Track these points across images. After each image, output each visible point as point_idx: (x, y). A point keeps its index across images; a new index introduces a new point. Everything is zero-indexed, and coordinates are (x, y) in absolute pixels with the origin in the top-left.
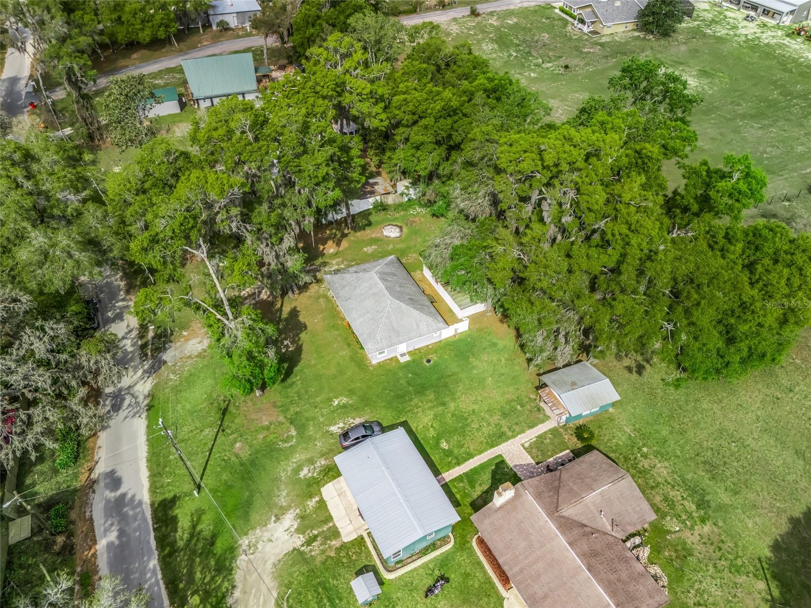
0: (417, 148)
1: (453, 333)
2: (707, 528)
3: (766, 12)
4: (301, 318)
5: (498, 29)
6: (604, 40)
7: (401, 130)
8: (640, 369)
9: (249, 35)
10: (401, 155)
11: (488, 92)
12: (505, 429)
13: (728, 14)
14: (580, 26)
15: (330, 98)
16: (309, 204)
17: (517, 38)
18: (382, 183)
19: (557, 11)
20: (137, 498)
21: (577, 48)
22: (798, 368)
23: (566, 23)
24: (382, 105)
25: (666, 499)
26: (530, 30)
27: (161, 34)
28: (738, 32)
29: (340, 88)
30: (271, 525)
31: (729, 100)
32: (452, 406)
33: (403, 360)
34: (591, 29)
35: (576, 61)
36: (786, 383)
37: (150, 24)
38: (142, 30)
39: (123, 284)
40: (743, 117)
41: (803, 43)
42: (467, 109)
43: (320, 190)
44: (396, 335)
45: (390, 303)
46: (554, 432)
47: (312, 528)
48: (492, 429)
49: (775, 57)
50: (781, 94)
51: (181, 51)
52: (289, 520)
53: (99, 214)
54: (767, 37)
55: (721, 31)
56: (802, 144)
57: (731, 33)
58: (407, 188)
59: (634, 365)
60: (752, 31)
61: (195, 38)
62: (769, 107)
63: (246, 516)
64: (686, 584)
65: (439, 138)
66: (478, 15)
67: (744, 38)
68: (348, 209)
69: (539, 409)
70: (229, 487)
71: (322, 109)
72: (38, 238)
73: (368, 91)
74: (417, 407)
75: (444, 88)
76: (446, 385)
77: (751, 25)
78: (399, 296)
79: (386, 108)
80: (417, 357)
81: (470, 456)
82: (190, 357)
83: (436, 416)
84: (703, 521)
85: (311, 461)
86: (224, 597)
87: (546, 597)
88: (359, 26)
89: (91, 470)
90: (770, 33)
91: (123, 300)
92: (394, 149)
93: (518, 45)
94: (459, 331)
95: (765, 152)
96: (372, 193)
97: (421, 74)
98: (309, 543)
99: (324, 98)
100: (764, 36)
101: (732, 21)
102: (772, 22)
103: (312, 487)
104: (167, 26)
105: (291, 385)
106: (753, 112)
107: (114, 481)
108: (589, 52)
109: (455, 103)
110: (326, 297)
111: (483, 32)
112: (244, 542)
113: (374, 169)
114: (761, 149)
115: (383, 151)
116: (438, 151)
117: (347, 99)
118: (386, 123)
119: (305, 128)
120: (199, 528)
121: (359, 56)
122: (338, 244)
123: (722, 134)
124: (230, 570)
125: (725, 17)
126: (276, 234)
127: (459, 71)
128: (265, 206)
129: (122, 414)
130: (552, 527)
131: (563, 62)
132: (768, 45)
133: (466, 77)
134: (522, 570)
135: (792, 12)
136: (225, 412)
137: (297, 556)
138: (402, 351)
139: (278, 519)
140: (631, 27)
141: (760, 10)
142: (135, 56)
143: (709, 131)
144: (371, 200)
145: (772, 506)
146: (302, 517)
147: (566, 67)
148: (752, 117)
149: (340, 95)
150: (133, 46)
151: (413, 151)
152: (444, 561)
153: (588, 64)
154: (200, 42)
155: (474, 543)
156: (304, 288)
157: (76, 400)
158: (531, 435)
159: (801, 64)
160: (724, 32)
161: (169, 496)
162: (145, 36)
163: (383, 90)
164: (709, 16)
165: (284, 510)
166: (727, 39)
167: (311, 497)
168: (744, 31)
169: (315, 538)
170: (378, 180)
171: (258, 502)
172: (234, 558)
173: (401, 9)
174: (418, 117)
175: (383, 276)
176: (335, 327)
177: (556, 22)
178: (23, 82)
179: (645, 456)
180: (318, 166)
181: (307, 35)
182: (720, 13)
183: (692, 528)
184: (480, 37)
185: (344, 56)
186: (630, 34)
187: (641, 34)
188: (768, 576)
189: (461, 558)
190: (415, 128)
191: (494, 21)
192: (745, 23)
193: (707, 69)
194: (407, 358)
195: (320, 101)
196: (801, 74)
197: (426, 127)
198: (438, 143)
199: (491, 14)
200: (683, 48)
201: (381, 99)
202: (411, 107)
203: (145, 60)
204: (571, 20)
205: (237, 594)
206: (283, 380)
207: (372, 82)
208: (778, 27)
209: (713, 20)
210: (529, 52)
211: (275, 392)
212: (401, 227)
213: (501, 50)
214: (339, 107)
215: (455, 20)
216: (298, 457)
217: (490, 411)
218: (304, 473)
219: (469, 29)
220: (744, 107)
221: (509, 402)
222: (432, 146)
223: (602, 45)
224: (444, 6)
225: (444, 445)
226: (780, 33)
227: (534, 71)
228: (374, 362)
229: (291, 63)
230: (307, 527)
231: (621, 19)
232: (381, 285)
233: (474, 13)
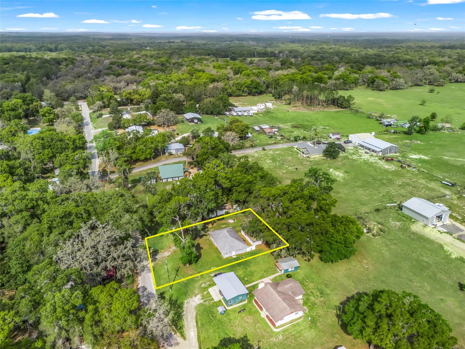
0: (239, 193)
1: (250, 250)
2: (322, 299)
3: (373, 151)
4: (201, 246)
5: (272, 155)
6: (311, 160)
7: (235, 188)
8: (309, 260)
9: (180, 157)
10: (234, 196)
11: (262, 177)
12: (265, 275)
13: (360, 151)
14: (303, 154)
15: (213, 178)
16: (206, 208)
17: (279, 158)
18: (228, 206)
19: (295, 149)
20: (152, 292)
21: (301, 162)
22: (359, 261)
23: (298, 153)
24: (229, 180)
25: (311, 292)
26: (284, 156)
27: (148, 157)
28: (361, 158)
29: (216, 175)
30: (193, 298)
31: (354, 181)
32: (249, 269)
33: (234, 257)
34: (307, 155)
35: (300, 167)
36: (354, 264)
37: (145, 153)
38: (142, 155)
39: (140, 237)
40: (357, 187)
41: (384, 162)
42: (255, 182)
43: (210, 203)
44: (232, 248)
45: (230, 238)
46: (280, 276)
47: (206, 298)
48: (261, 275)
49: (373, 167)
50: (372, 179)
51: (154, 162)
52: (199, 296)
53: (143, 211)
54: (372, 160)
55: (355, 157)
56: (376, 196)
57: (359, 158)
58: (237, 207)
59: (307, 259)
60: (367, 157)
61: (159, 158)
62: (367, 184)
63: (186, 295)
64: (313, 311)
65: (246, 190)
66: (265, 150)
67: (363, 160)
68: (216, 213)
69: (276, 270)
70: (180, 289)
71: (211, 181)
72: (127, 216)
73: (224, 176)
74: (238, 269)
75: (248, 176)
76: (247, 264)
77: (367, 155)
78: (233, 237)
79: (230, 181)
80: (238, 256)
81: (254, 281)
82: (165, 257)
83: (243, 272)
84: (321, 297)
85: (205, 283)
86: (181, 313)
87: (271, 308)
88: (222, 157)
89: (137, 286)
90: (373, 158)
91: (141, 242)
92: (232, 194)
93: (279, 161)
94: (252, 249)
95: (363, 198)
96: (225, 209)
97: (241, 171)
98: (205, 302)
99: (211, 178)
100: (371, 159)
101: (360, 153)
102: (375, 154)
103: (206, 289)
104: (151, 154)
105: (198, 264)
106: (361, 185)
107: (145, 289)
108: (305, 164)
109: (251, 180)
110: (209, 240)
111: (267, 156)
112: (186, 301)
113: (225, 202)
114: (362, 197)
115: (229, 195)
116: (246, 194)
117: (218, 178)
118: (230, 186)
119: (207, 186)
120: (172, 298)
121: (222, 166)
122: (213, 225)
123: (349, 192)
124: (182, 308)
125: (358, 152)
126: (195, 217)
127: (253, 170)
128: (194, 207)
129: (145, 272)
130: (275, 292)
131: (295, 167)
132: (371, 162)
133: (256, 172)
134: (265, 303)
135: (381, 151)
136: (177, 271)
137: (201, 305)
138: (234, 254)
139: (195, 296)
140: (321, 155)
141: (371, 150)
142: (137, 164)
143: (345, 191)
144: (224, 211)
145: (342, 294)
146: (203, 296)
147: (297, 169)
148: (361, 187)
149: (216, 177)
150: (137, 160)
151: (238, 194)
152: (244, 306)
153: (304, 168)
154: (161, 159)
155: (253, 302)
156: (201, 237)
157: (137, 262)
158: (273, 276)
159: (382, 169)
160: (356, 157)
161: (162, 292)
162: (142, 158)
163: (229, 176)
164: (352, 152)
165: (197, 294)
166: (356, 160)
167: (205, 291)
168: (363, 157)
169: (207, 301)
170: (227, 205)
171: (189, 292)
172: (183, 305)
173: (237, 148)
174: (239, 184)
175: (228, 231)
176: (212, 248)
177: (294, 153)
178: (97, 173)
179: (307, 282)
180: (210, 196)
181: (203, 158)
182: (356, 150)
183: (318, 299)
184: (265, 158)
185: (217, 166)
186: (321, 158)
187: (325, 158)
188: (337, 309)
189: (250, 305)
190: (239, 187)
191: (271, 152)
192: (365, 154)
193: (348, 170)
194: (235, 257)
195: (210, 179)
196: (381, 173)
197: (242, 187)
198: (246, 191)
199: (270, 150)
200: (340, 163)
201: (229, 178)
202: (237, 181)
203: (141, 166)
204: (300, 152)
205: (184, 313)
206: (195, 263)
207: (226, 174)
208: (377, 156)
209: (353, 153)
210: (283, 164)
211: (193, 265)
212: (234, 220)
213: (273, 163)
214: (216, 181)
215: (256, 152)
216: (200, 282)
217: (260, 271)
218: (203, 285)
219: (262, 155)
220: (359, 184)
221: (267, 268)
222: (244, 192)
223: (310, 161)
224: (253, 147)
225: (246, 279)
226: (377, 158)
227: (285, 170)
228: (225, 257)
229: (195, 167)
230: (204, 298)
231: (317, 153)
232: (227, 234)
233: (264, 149)
